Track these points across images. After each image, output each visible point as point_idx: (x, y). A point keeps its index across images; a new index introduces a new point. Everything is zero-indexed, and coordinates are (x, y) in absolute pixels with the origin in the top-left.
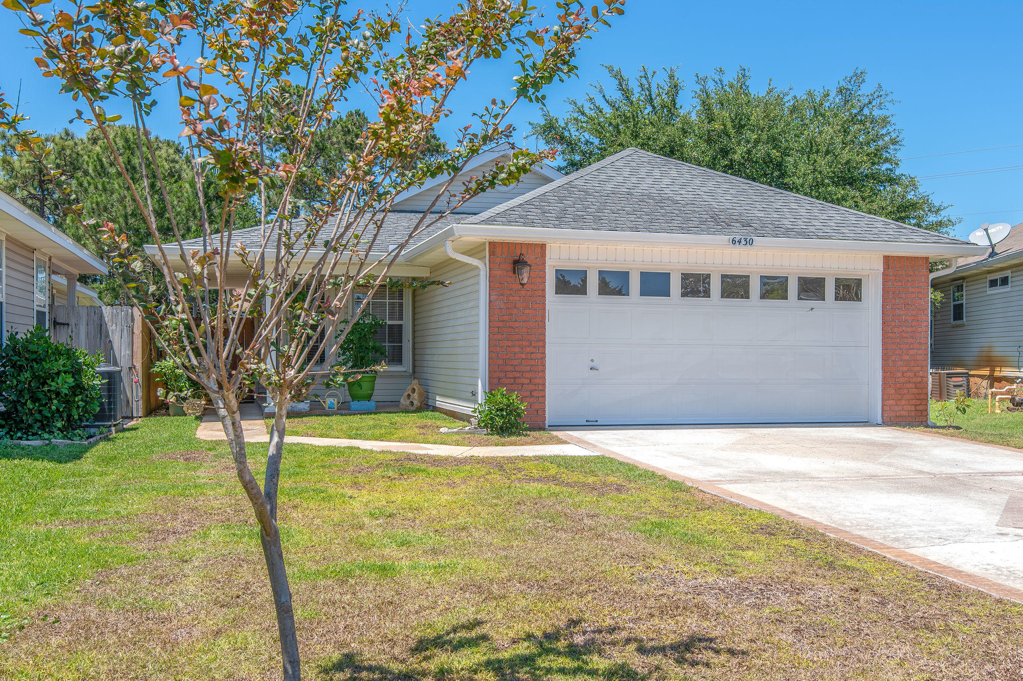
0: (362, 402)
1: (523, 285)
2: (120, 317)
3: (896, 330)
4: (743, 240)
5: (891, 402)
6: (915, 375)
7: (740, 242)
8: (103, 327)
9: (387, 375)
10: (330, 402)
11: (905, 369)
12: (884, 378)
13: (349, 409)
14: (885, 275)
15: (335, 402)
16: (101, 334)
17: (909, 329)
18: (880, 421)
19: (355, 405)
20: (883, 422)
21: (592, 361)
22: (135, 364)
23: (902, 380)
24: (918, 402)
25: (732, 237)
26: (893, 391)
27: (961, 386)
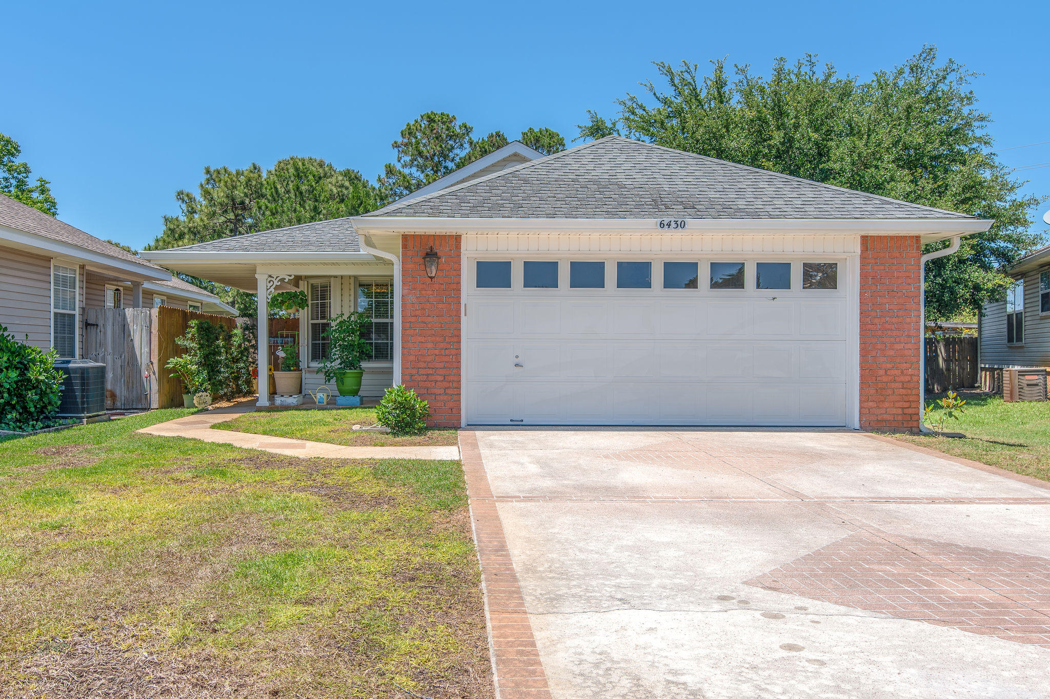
0: (347, 397)
1: (431, 278)
2: (140, 318)
3: (876, 321)
4: (673, 224)
5: (871, 404)
6: (902, 373)
7: (669, 225)
8: (126, 327)
9: (374, 371)
10: (321, 396)
11: (889, 366)
12: (862, 376)
13: (335, 404)
14: (863, 258)
15: (325, 397)
16: (124, 334)
17: (894, 320)
18: (857, 426)
19: (341, 400)
20: (861, 427)
21: (517, 357)
22: (152, 360)
23: (885, 379)
24: (907, 405)
25: (659, 220)
26: (872, 391)
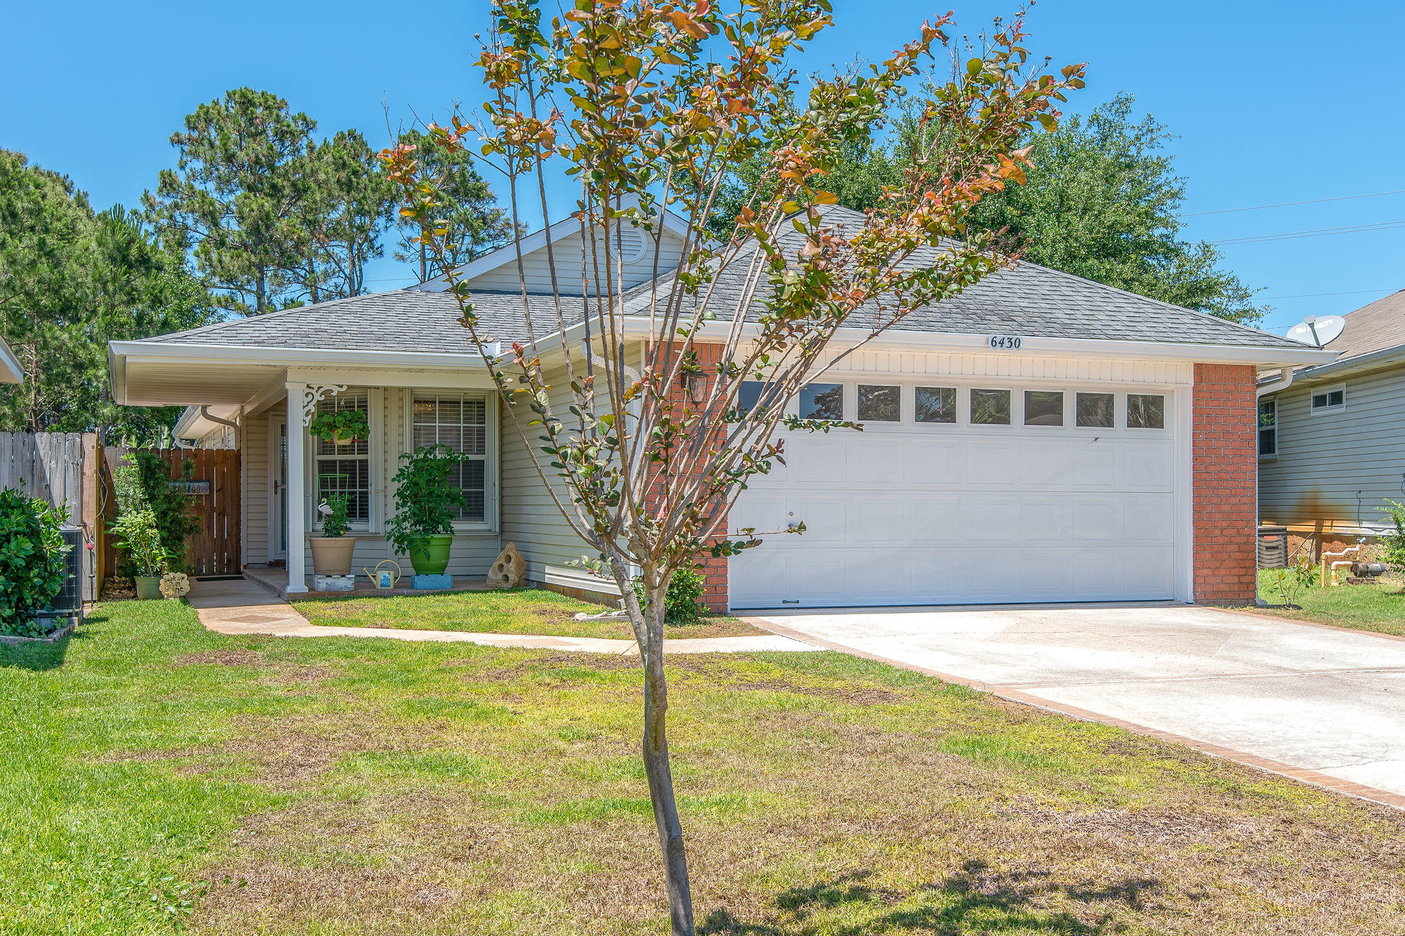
0: (432, 577)
1: (696, 403)
2: (62, 449)
3: (1211, 469)
4: (1006, 341)
5: (1206, 571)
6: (1238, 533)
7: (1002, 343)
8: (37, 464)
9: (470, 536)
10: (384, 576)
11: (1225, 524)
12: (1196, 537)
13: (412, 587)
14: (1196, 390)
15: (391, 577)
16: (33, 475)
17: (1230, 468)
18: (1191, 599)
19: (421, 581)
20: (1195, 600)
21: (791, 514)
22: (85, 520)
23: (1221, 540)
24: (1243, 572)
25: (991, 336)
26: (1208, 556)
27: (1276, 548)
